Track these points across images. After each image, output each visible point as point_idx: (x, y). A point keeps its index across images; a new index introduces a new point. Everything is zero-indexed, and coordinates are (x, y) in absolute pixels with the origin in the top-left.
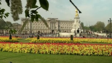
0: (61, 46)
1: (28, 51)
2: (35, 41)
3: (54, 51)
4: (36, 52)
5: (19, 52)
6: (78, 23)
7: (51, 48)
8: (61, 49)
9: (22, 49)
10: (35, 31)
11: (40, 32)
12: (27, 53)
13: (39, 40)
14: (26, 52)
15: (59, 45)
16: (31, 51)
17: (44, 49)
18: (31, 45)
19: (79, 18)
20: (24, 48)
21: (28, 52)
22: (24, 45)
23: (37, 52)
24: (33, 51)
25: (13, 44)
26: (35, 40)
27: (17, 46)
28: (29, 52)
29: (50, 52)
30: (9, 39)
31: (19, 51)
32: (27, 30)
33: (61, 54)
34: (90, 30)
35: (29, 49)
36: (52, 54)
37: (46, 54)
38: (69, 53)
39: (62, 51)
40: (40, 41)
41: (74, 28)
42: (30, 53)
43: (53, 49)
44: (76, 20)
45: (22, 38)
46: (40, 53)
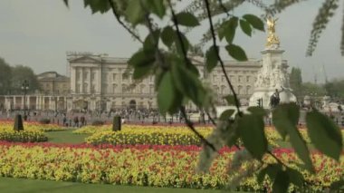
0: (186, 156)
1: (67, 174)
2: (106, 137)
3: (159, 174)
4: (94, 176)
5: (36, 177)
6: (275, 70)
7: (151, 161)
8: (187, 168)
9: (46, 167)
10: (119, 102)
11: (137, 104)
12: (63, 179)
13: (119, 132)
14: (57, 178)
15: (182, 153)
16: (76, 174)
17: (124, 167)
18: (79, 151)
19: (282, 52)
20: (52, 161)
21: (65, 176)
22: (54, 152)
23: (97, 179)
24: (84, 173)
25: (18, 147)
26: (105, 133)
27: (29, 156)
28: (69, 175)
29: (146, 177)
30: (15, 129)
31: (34, 173)
32: (88, 99)
33: (185, 185)
34: (326, 97)
35: (72, 166)
36: (152, 185)
37: (130, 183)
38: (213, 182)
39: (189, 176)
40: (121, 136)
41: (260, 88)
42: (73, 180)
43: (158, 167)
44: (267, 60)
45: (63, 128)
46: (107, 183)
